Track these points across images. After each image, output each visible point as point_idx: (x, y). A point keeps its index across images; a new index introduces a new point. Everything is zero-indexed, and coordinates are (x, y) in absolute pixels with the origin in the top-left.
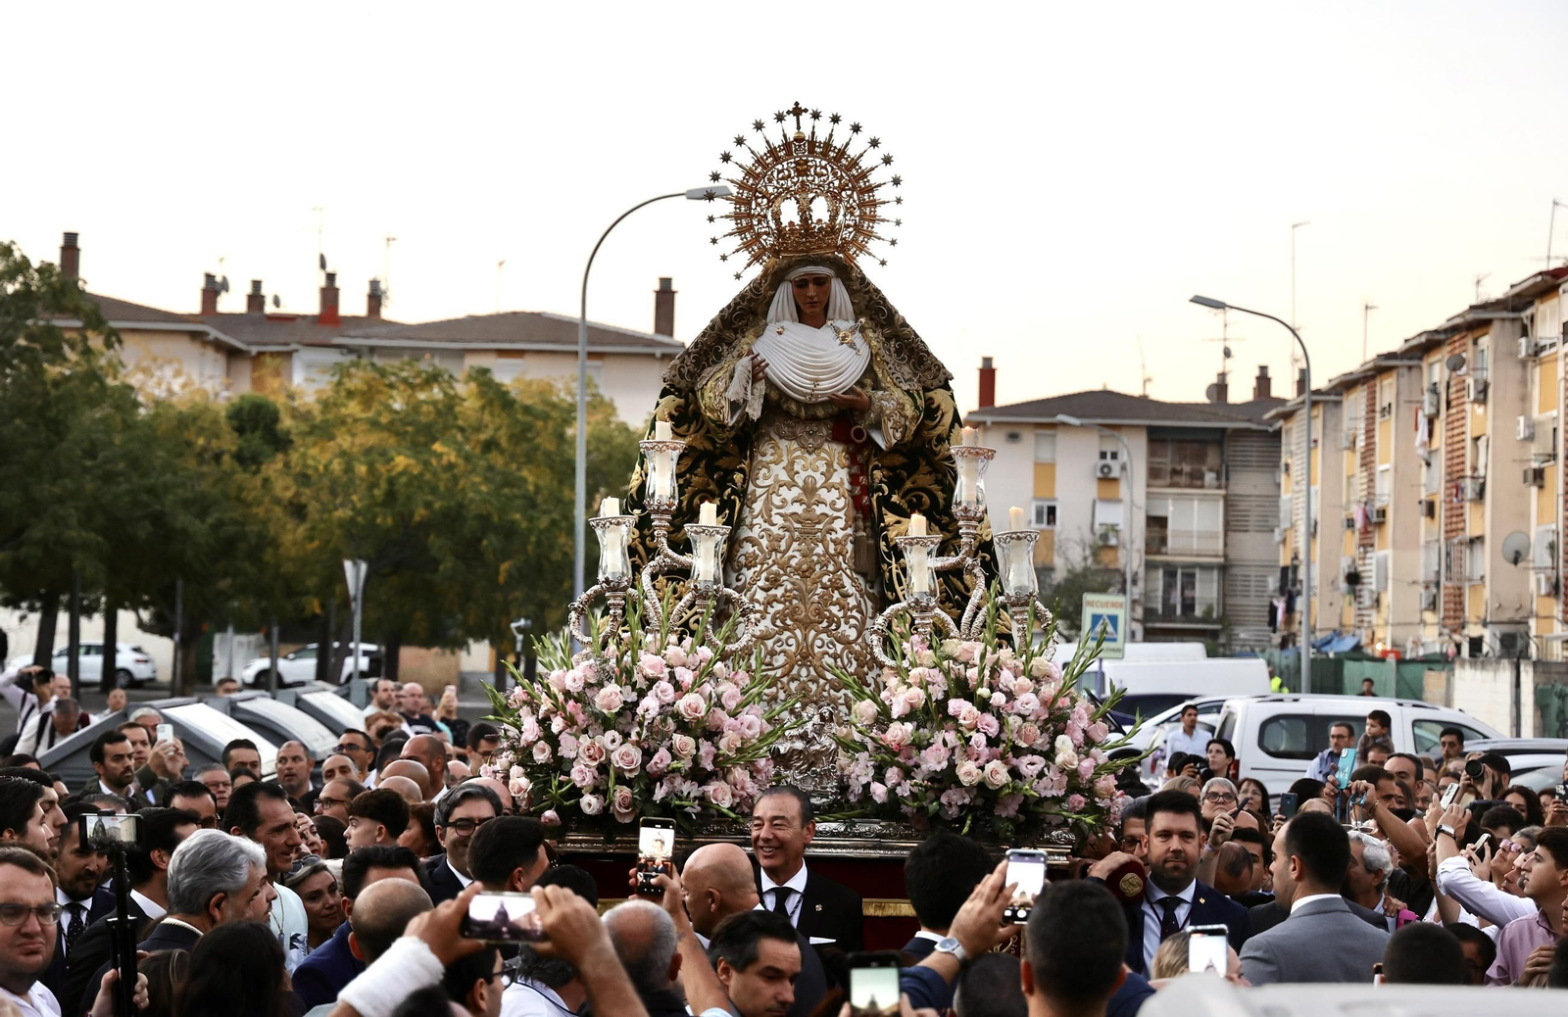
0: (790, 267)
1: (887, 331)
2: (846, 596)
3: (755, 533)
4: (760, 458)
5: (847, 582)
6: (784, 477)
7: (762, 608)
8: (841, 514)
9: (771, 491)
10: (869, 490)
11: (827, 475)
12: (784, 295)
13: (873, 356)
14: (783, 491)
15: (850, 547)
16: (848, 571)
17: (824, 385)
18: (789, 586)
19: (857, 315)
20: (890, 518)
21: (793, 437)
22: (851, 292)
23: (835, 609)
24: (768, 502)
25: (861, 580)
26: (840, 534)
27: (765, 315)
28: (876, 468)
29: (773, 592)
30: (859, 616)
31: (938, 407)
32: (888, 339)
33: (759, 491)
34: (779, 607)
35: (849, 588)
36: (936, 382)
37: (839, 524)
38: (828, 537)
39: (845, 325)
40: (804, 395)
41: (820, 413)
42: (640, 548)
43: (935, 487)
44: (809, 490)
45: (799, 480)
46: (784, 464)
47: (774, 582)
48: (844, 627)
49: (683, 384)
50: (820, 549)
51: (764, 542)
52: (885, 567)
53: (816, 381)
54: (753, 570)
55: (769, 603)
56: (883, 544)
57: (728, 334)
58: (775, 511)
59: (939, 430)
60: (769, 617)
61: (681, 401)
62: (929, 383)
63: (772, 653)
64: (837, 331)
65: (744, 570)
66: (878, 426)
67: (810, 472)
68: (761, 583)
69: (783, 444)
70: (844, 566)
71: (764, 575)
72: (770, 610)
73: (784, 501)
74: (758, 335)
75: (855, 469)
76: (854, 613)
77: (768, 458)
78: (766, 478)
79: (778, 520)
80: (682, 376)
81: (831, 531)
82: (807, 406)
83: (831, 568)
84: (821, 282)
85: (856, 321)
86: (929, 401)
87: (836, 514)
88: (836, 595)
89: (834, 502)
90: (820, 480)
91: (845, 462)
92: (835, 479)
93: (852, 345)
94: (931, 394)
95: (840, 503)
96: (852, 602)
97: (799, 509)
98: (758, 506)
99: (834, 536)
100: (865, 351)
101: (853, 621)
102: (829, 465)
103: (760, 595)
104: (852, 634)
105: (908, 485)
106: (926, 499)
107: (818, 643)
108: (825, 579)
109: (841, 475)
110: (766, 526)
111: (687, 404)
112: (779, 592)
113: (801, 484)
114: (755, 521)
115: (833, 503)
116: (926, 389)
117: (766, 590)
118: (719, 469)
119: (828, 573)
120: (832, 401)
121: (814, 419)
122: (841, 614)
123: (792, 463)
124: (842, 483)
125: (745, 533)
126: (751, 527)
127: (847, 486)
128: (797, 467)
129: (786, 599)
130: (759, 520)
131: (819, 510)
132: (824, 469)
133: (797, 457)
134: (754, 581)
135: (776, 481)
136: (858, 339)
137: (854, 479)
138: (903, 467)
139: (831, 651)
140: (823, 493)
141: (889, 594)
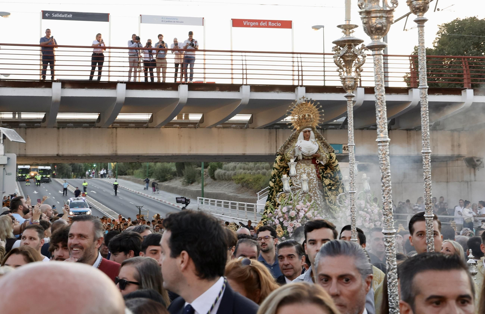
0: (303, 129)
1: (321, 141)
2: (317, 195)
5: (317, 192)
6: (303, 171)
10: (320, 173)
11: (312, 170)
12: (301, 134)
13: (319, 146)
15: (317, 185)
17: (311, 152)
19: (315, 138)
20: (324, 179)
21: (304, 163)
22: (314, 133)
23: (316, 198)
25: (320, 192)
26: (315, 182)
27: (297, 139)
28: (320, 169)
31: (332, 157)
32: (321, 143)
35: (318, 193)
36: (331, 151)
37: (315, 180)
38: (313, 183)
39: (314, 140)
40: (307, 154)
41: (310, 158)
42: (274, 187)
43: (331, 173)
45: (306, 172)
46: (303, 169)
48: (318, 201)
49: (281, 153)
50: (312, 186)
52: (324, 189)
53: (309, 152)
56: (324, 184)
57: (290, 143)
61: (281, 157)
62: (330, 152)
64: (312, 141)
65: (296, 191)
66: (322, 160)
67: (308, 170)
69: (302, 164)
74: (296, 143)
75: (317, 169)
76: (319, 198)
77: (299, 168)
80: (281, 151)
81: (313, 182)
82: (307, 156)
83: (314, 189)
84: (309, 131)
85: (315, 139)
86: (330, 155)
89: (314, 175)
90: (311, 172)
91: (315, 168)
92: (313, 172)
93: (315, 144)
94: (330, 154)
95: (315, 176)
96: (319, 196)
99: (314, 183)
100: (318, 145)
102: (312, 168)
104: (319, 203)
105: (325, 172)
106: (329, 175)
108: (313, 192)
109: (314, 171)
111: (282, 157)
116: (330, 153)
118: (287, 170)
119: (314, 190)
120: (312, 156)
121: (309, 159)
123: (304, 168)
127: (316, 173)
128: (305, 169)
130: (298, 180)
131: (311, 178)
132: (311, 169)
136: (316, 143)
137: (317, 172)
138: (324, 169)
140: (311, 174)
141: (326, 194)
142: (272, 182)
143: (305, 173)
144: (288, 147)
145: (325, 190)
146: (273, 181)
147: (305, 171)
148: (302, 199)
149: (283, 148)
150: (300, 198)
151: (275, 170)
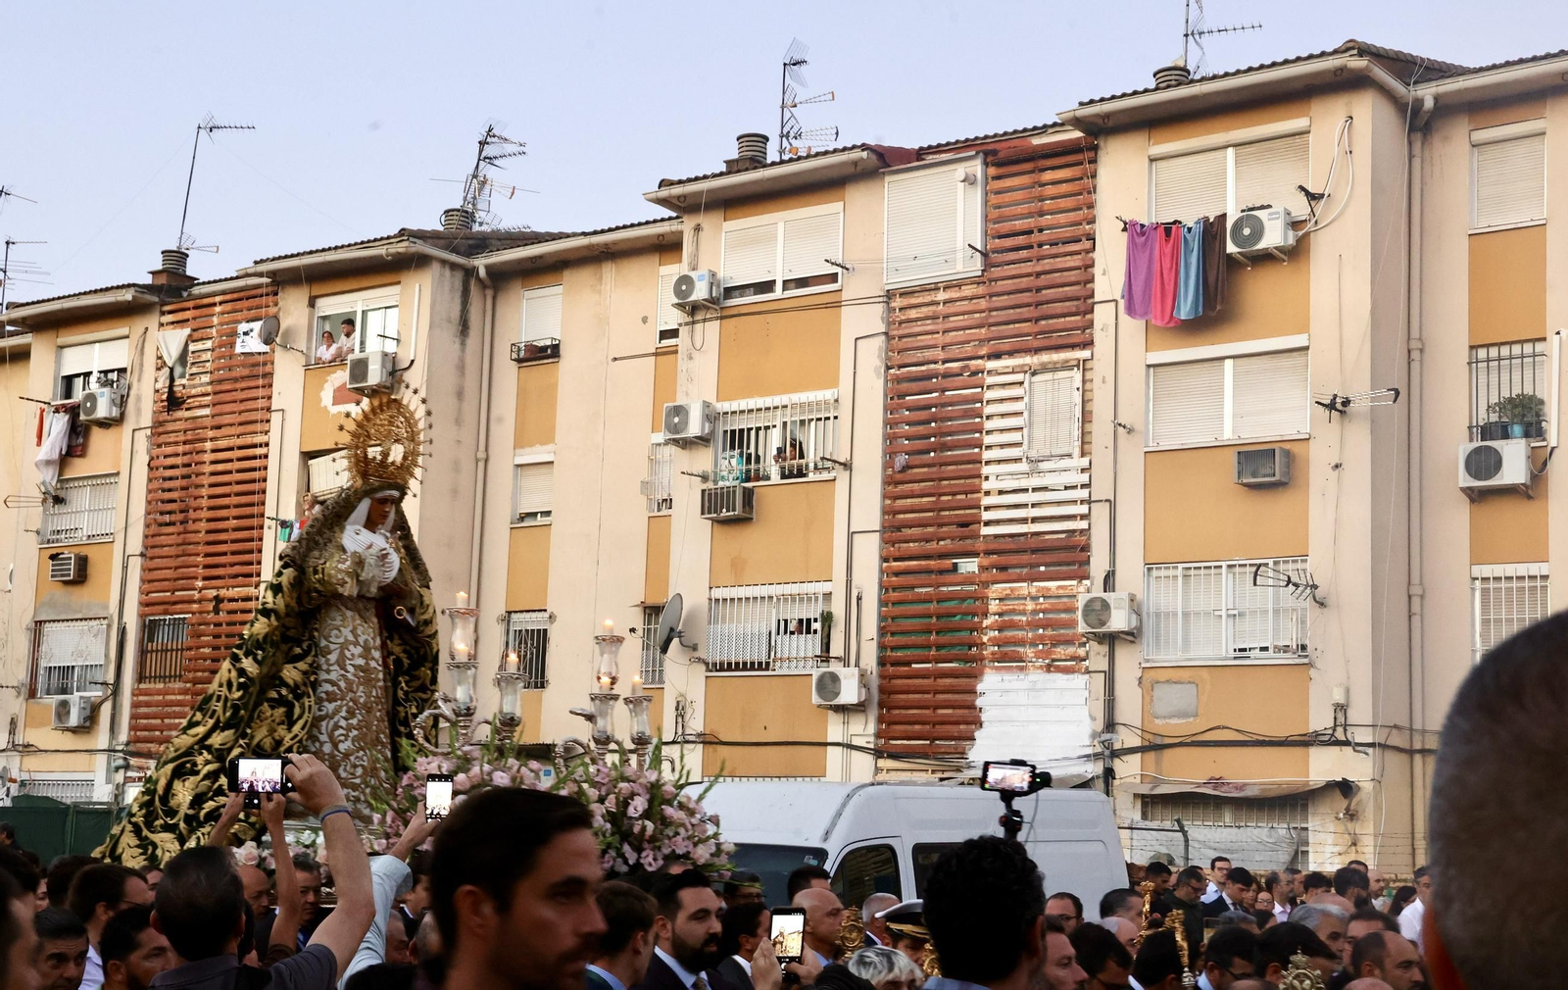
3: (333, 676)
4: (330, 622)
6: (351, 638)
7: (344, 732)
9: (344, 647)
12: (363, 508)
14: (351, 647)
18: (361, 718)
24: (342, 655)
29: (350, 721)
33: (332, 647)
34: (355, 732)
37: (381, 676)
44: (367, 649)
45: (361, 640)
46: (350, 628)
47: (351, 714)
51: (342, 684)
54: (334, 704)
55: (349, 729)
58: (348, 662)
59: (426, 617)
60: (350, 739)
63: (355, 766)
65: (326, 704)
67: (366, 637)
68: (343, 714)
69: (349, 614)
71: (345, 708)
72: (350, 734)
73: (353, 655)
78: (337, 637)
79: (351, 669)
97: (361, 662)
98: (333, 657)
103: (343, 723)
110: (343, 672)
112: (354, 721)
113: (362, 644)
114: (331, 668)
117: (346, 719)
125: (323, 676)
126: (328, 672)
129: (358, 728)
130: (336, 667)
133: (359, 625)
134: (337, 711)
135: (346, 640)
142: (255, 660)
143: (356, 644)
144: (317, 543)
145: (403, 714)
146: (259, 657)
147: (356, 636)
148: (346, 736)
149: (304, 543)
150: (341, 731)
151: (273, 618)
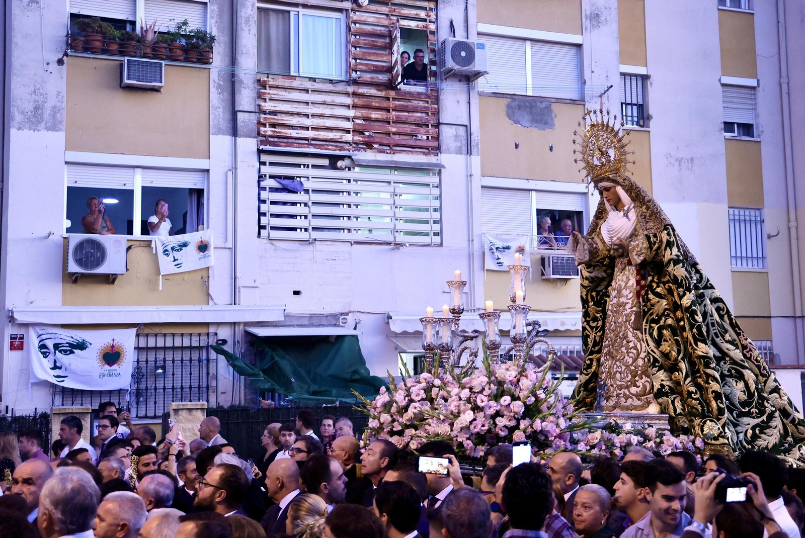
2: (628, 342)
5: (630, 335)
8: (630, 301)
16: (631, 330)
26: (629, 311)
30: (635, 351)
48: (627, 357)
70: (629, 327)
87: (628, 301)
88: (625, 342)
92: (630, 283)
96: (631, 344)
101: (631, 355)
107: (615, 366)
109: (633, 281)
115: (627, 296)
122: (625, 351)
124: (633, 285)
139: (620, 370)
